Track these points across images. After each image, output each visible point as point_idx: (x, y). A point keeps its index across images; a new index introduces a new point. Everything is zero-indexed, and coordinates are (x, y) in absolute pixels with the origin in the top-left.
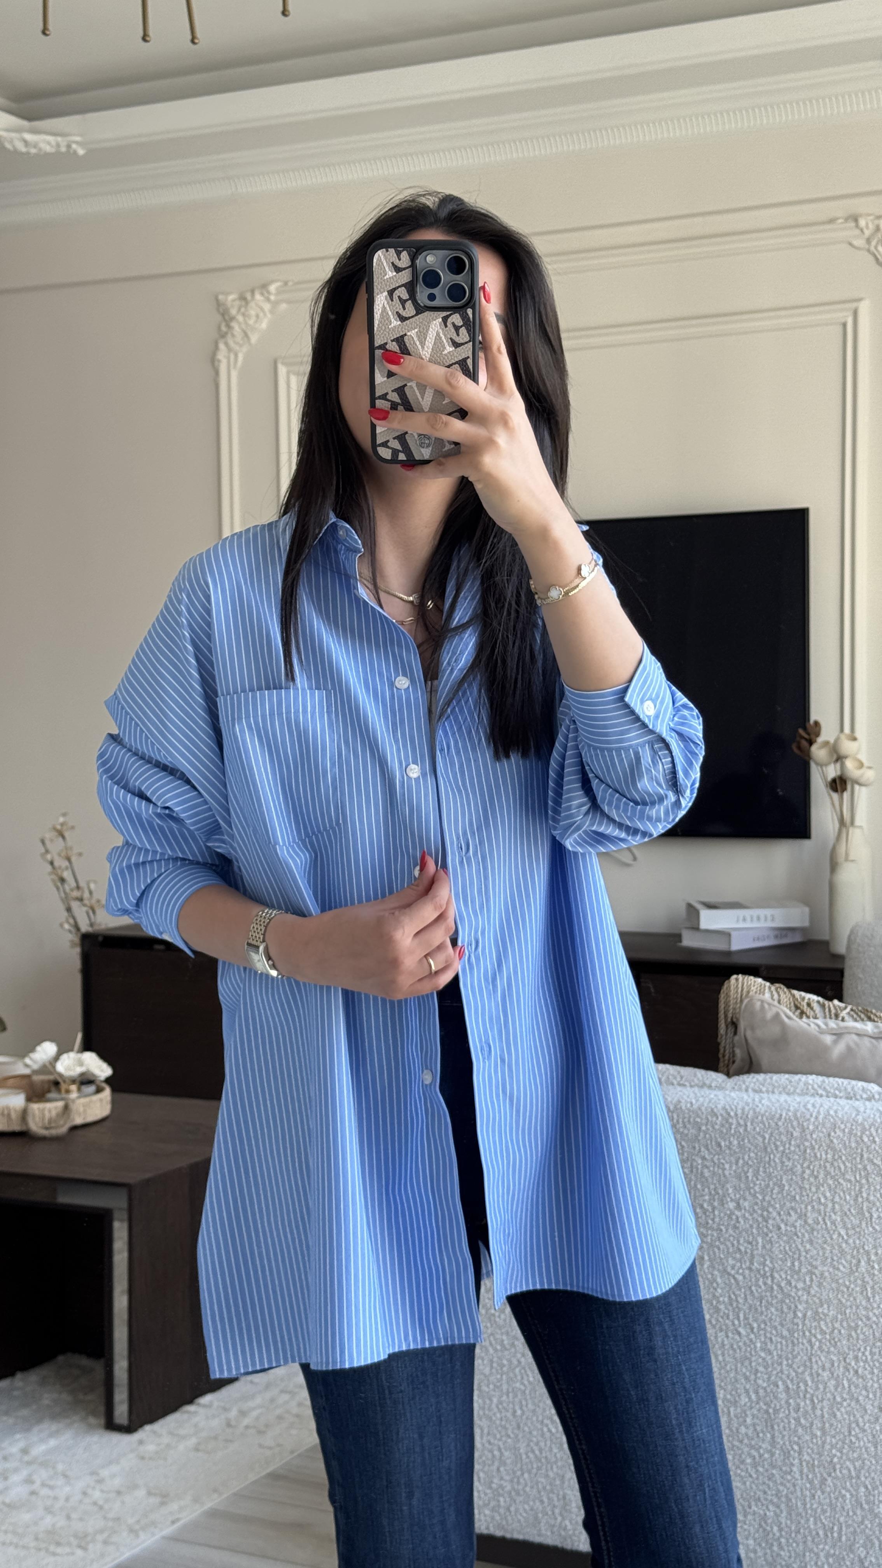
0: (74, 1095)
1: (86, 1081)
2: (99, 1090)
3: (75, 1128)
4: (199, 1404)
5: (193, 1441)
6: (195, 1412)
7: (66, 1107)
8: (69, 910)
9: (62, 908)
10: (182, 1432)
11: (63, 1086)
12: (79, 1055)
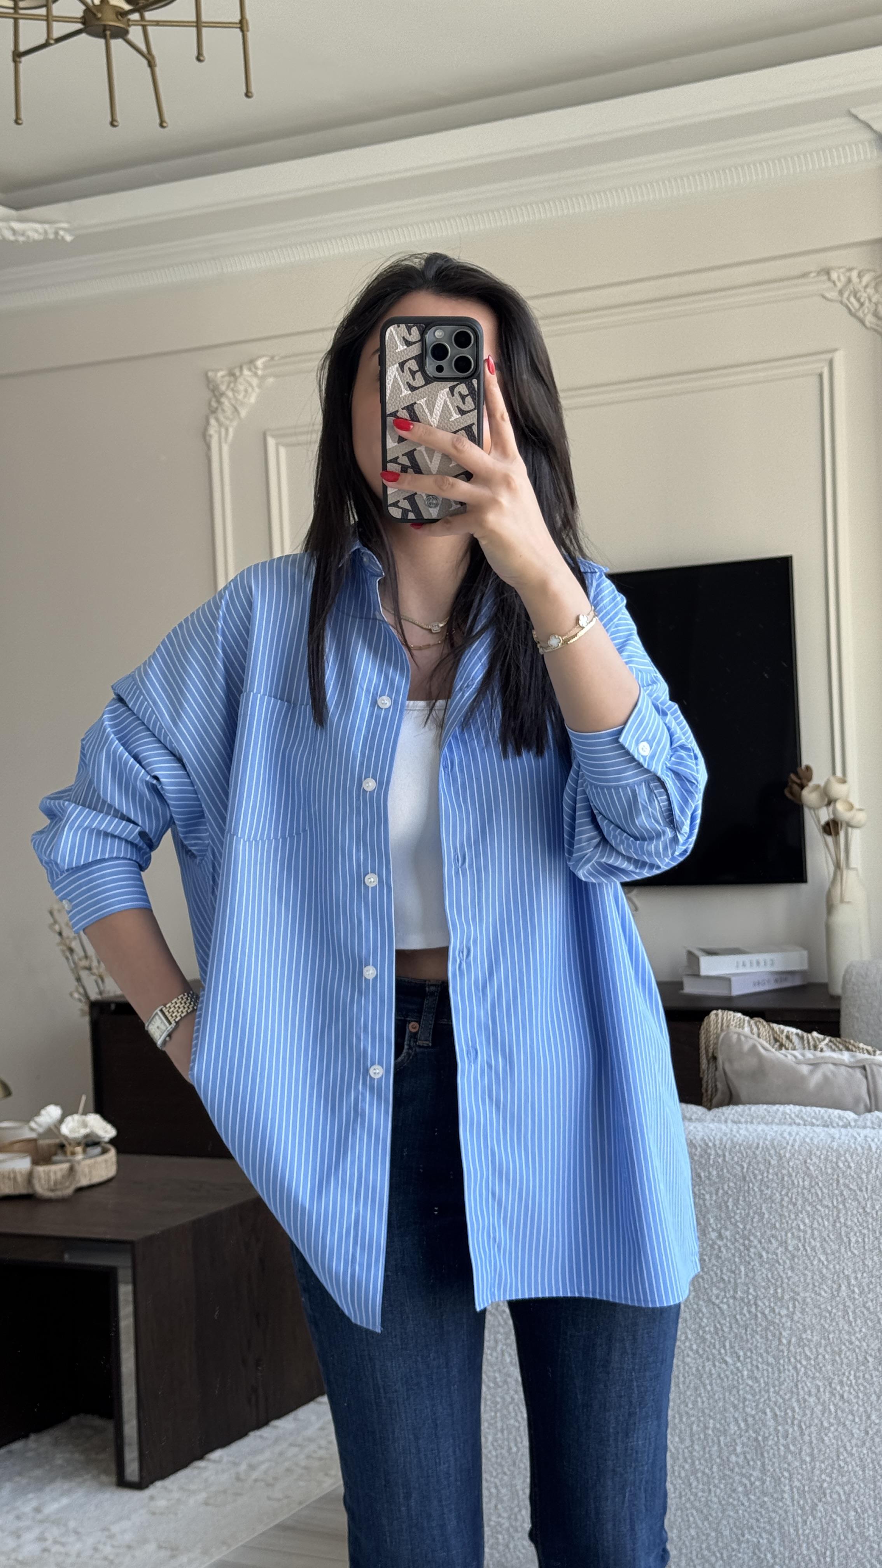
0: (80, 1157)
1: (91, 1142)
2: (104, 1151)
3: (80, 1190)
4: (209, 1460)
5: (203, 1496)
6: (205, 1468)
7: (72, 1169)
8: (79, 979)
9: (72, 978)
10: (192, 1487)
11: (69, 1149)
12: (84, 1117)
